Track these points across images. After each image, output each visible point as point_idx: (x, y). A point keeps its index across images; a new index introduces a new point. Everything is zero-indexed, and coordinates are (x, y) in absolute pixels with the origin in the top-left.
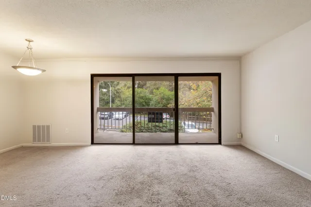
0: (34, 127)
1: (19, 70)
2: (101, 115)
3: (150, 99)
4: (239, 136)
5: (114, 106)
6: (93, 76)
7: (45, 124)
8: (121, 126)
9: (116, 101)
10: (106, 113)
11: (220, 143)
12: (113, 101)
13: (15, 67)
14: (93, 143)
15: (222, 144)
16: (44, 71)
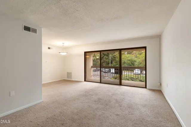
0: (67, 72)
1: (61, 53)
2: (104, 70)
3: (135, 61)
4: (159, 84)
5: (112, 66)
6: (85, 53)
7: (70, 72)
8: (112, 76)
9: (113, 62)
10: (106, 69)
11: (146, 88)
12: (111, 63)
13: (59, 53)
14: (85, 81)
15: (147, 88)
16: (67, 53)
